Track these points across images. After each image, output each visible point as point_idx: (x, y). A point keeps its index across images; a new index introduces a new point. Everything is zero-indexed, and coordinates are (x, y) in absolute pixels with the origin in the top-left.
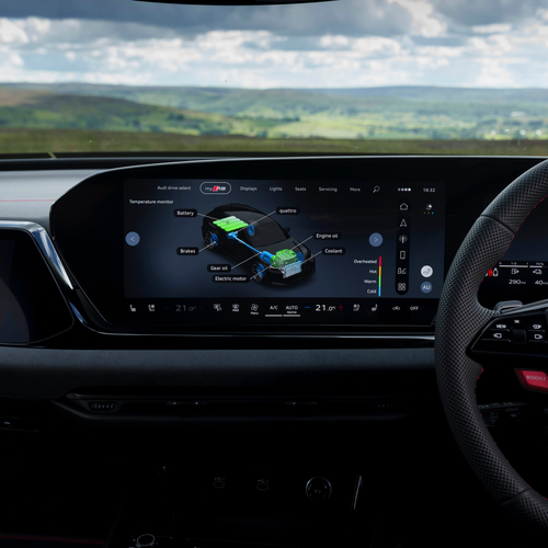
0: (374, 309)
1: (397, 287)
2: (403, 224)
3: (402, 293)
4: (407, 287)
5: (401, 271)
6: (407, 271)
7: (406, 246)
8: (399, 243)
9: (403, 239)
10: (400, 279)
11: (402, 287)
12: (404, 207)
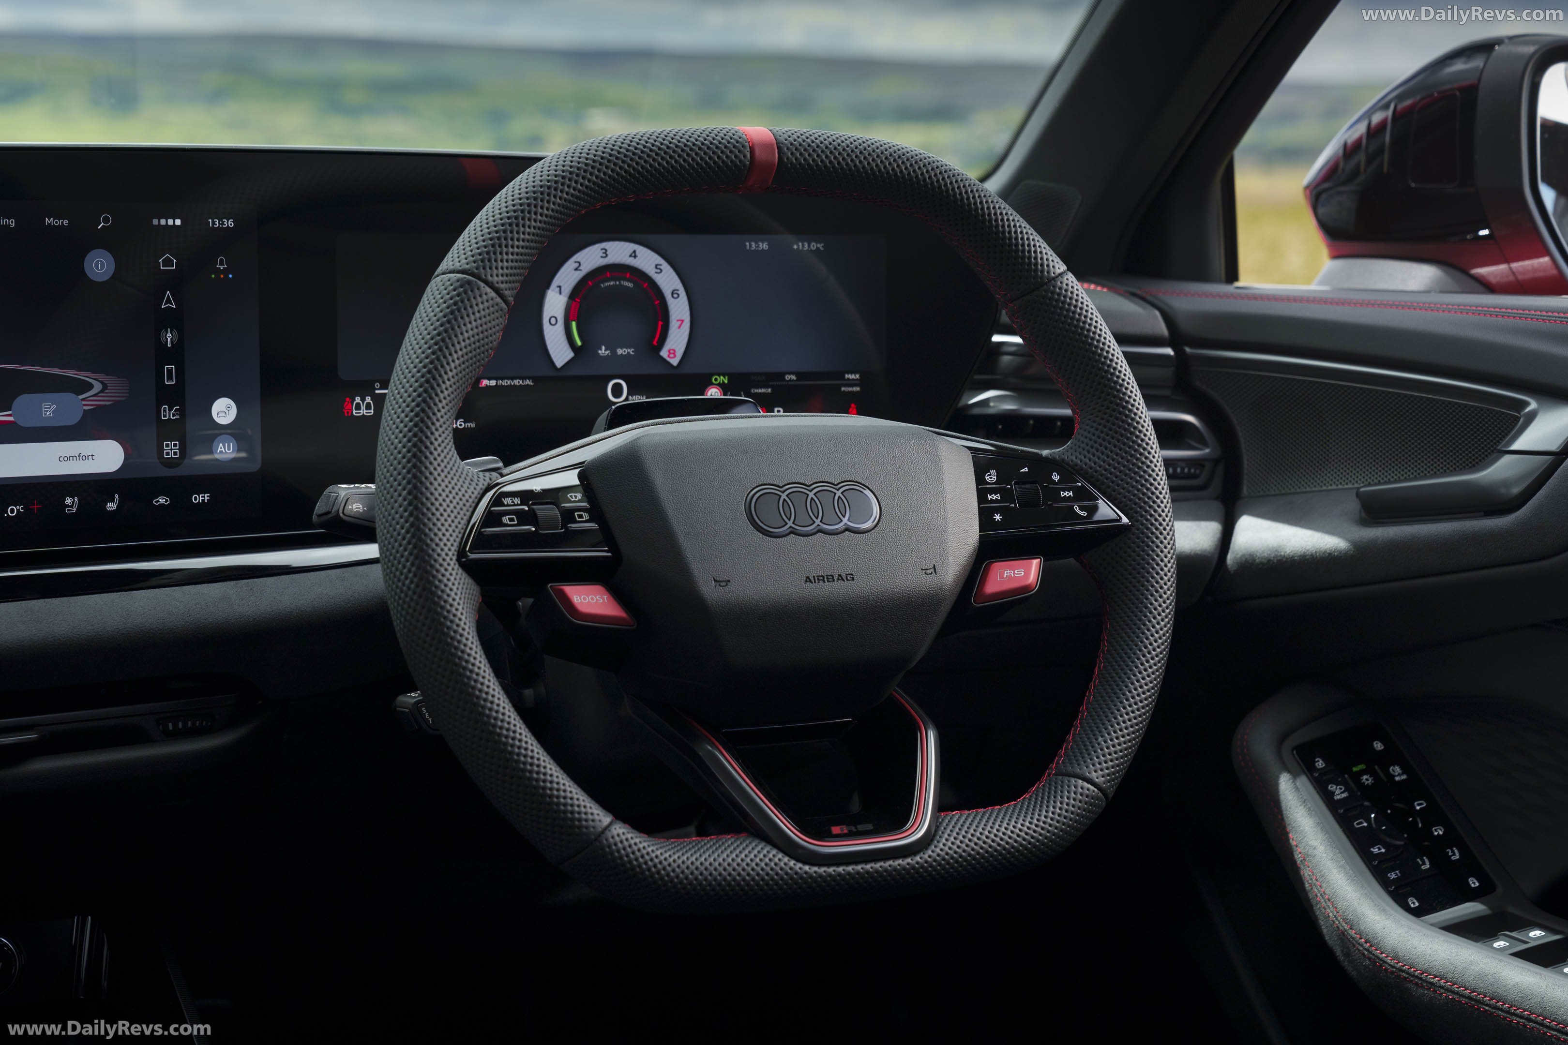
0: (111, 506)
1: (161, 450)
2: (168, 303)
3: (171, 463)
4: (183, 449)
5: (168, 413)
6: (182, 412)
7: (176, 354)
8: (161, 346)
9: (169, 337)
10: (168, 430)
11: (171, 449)
12: (168, 262)
